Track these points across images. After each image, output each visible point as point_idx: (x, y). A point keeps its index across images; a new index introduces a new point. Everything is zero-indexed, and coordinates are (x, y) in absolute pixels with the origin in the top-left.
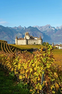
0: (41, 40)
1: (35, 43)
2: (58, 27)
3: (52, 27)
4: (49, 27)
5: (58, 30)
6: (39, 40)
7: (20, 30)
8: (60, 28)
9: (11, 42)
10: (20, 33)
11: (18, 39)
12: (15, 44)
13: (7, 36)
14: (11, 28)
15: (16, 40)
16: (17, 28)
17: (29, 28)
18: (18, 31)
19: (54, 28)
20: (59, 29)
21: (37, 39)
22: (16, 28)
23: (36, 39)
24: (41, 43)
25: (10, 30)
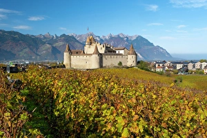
0: (134, 56)
3: (96, 37)
6: (130, 57)
9: (34, 57)
11: (72, 53)
13: (28, 48)
15: (66, 55)
16: (44, 36)
21: (125, 52)
22: (42, 37)
23: (122, 52)
25: (33, 39)
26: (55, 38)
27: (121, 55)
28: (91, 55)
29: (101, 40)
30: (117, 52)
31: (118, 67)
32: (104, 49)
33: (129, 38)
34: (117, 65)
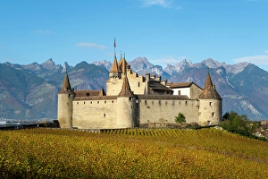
0: (214, 102)
1: (181, 118)
2: (170, 66)
3: (154, 67)
4: (145, 66)
5: (173, 74)
6: (204, 102)
7: (50, 74)
8: (178, 69)
9: (18, 112)
10: (49, 82)
11: (75, 95)
12: (56, 124)
13: (6, 92)
14: (18, 66)
16: (41, 66)
17: (79, 66)
18: (42, 76)
19: (159, 67)
20: (175, 73)
22: (38, 68)
23: (186, 92)
24: (214, 120)
25: (18, 73)
26: (64, 70)
27: (184, 98)
28: (115, 98)
29: (165, 73)
30: (176, 92)
31: (176, 127)
32: (144, 85)
33: (228, 70)
34: (173, 121)
